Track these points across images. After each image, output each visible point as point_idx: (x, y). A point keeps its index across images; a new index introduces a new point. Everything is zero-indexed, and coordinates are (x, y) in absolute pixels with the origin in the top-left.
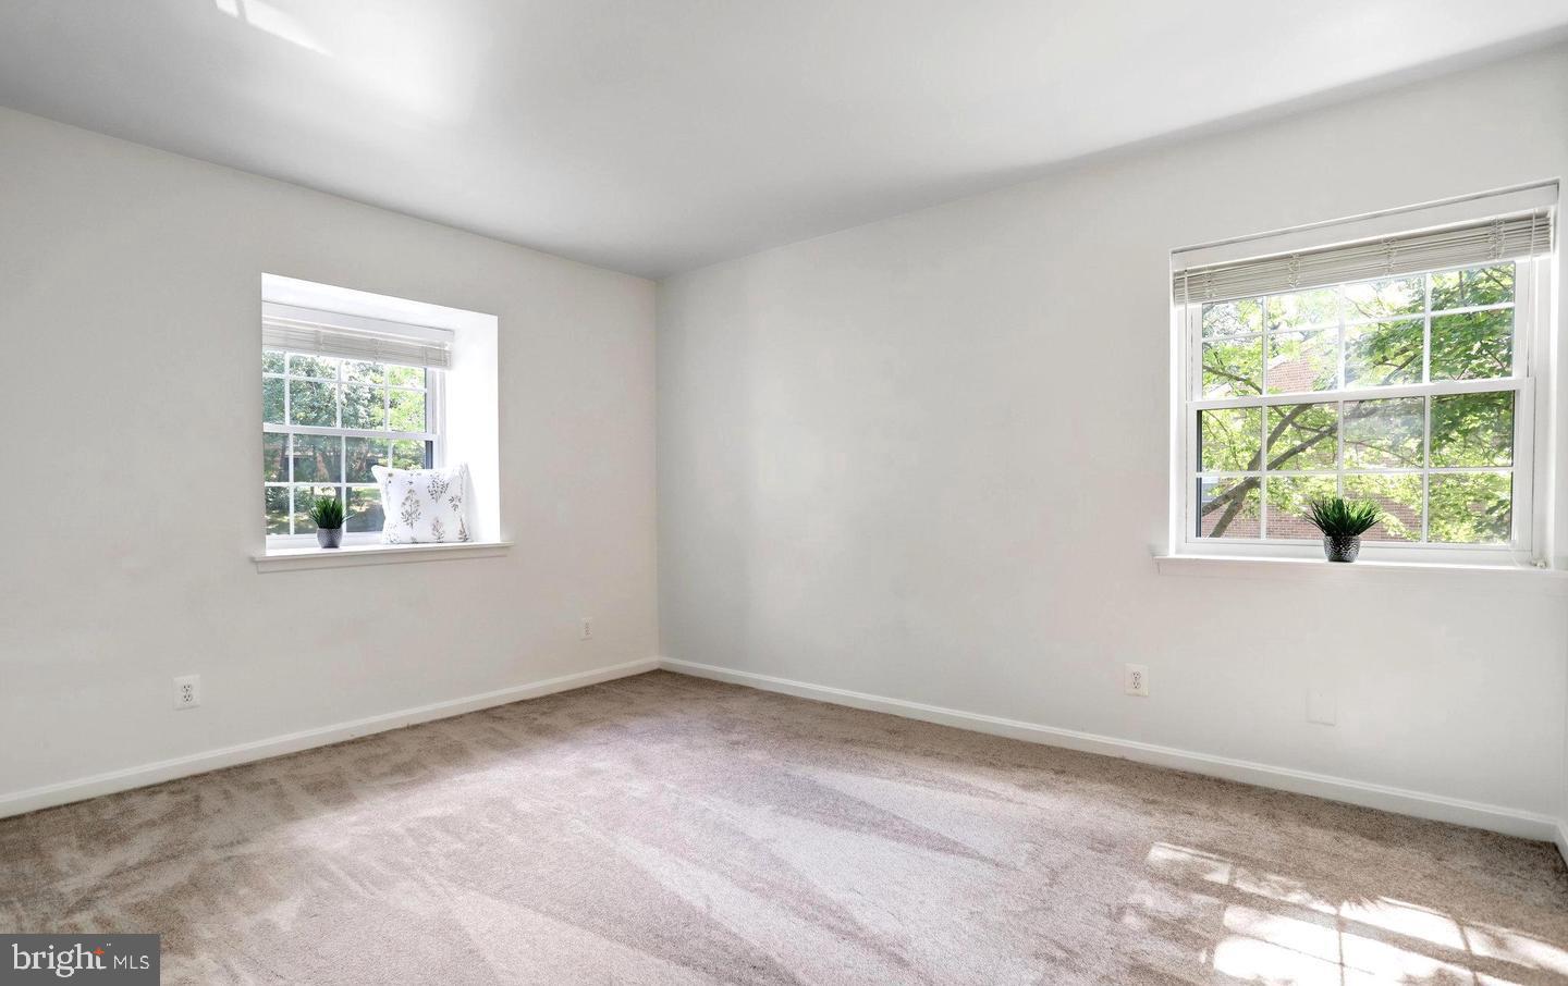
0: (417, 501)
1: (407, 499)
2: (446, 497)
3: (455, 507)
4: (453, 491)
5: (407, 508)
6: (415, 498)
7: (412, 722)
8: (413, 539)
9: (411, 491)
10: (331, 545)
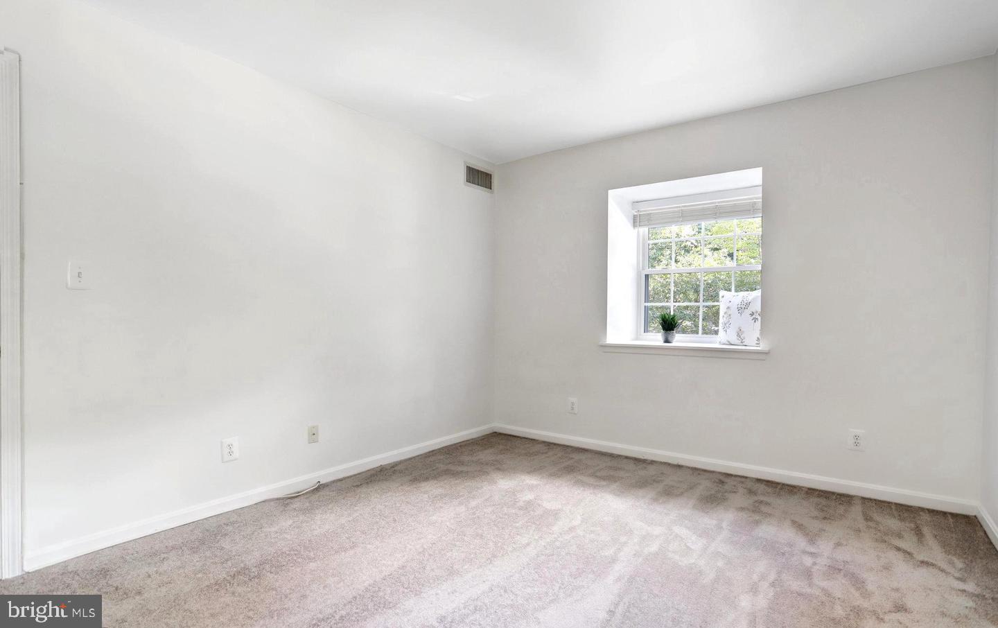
0: (730, 315)
1: (727, 313)
3: (755, 320)
4: (753, 308)
6: (730, 312)
8: (729, 342)
9: (728, 308)
10: (667, 341)
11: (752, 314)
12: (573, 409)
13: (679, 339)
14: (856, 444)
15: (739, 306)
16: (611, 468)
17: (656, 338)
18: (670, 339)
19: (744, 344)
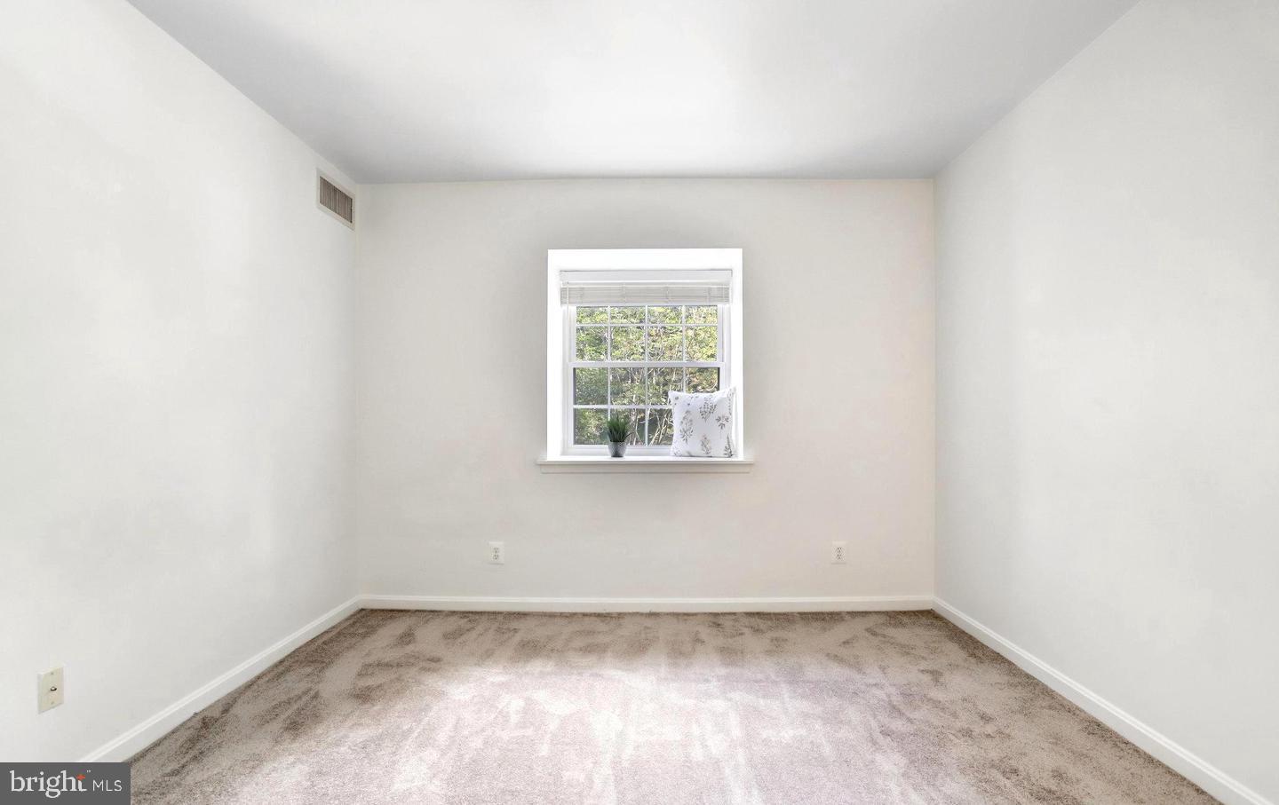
0: (691, 421)
1: (684, 418)
2: (713, 417)
3: (722, 426)
4: (719, 412)
5: (684, 425)
6: (690, 418)
7: (654, 610)
8: (689, 453)
9: (687, 412)
10: (616, 455)
11: (719, 420)
12: (496, 557)
13: (633, 453)
14: (839, 557)
15: (703, 410)
16: (580, 633)
17: (601, 453)
18: (621, 452)
19: (710, 455)
